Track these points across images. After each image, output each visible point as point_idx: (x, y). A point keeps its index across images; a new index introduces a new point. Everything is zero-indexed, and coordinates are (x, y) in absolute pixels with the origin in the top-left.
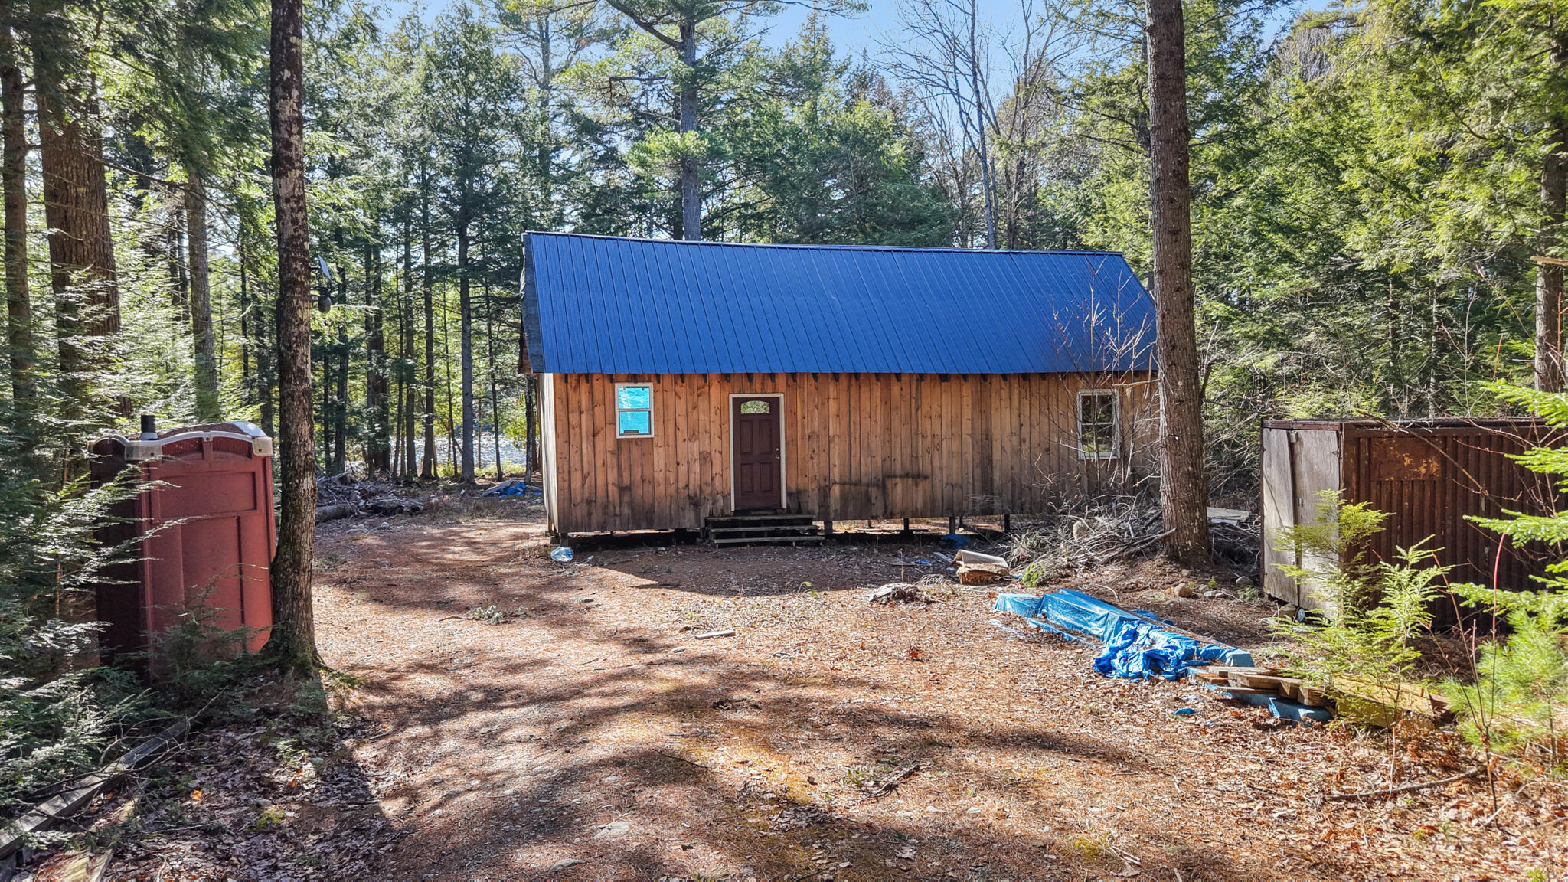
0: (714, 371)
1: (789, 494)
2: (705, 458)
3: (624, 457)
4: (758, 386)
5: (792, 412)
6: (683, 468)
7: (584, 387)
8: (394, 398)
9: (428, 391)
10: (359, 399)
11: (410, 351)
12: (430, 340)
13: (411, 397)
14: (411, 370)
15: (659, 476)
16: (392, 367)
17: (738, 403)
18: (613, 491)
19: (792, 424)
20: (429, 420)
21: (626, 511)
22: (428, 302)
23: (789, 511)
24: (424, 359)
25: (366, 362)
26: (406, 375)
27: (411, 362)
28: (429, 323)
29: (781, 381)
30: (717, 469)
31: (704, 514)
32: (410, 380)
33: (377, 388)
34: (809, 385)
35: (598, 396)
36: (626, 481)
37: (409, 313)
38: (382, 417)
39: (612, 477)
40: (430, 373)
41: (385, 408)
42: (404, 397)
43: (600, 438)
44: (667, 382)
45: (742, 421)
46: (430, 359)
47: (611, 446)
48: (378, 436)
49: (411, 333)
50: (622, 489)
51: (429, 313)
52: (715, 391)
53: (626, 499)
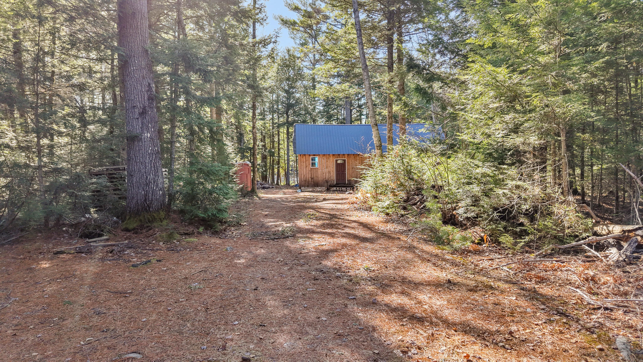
0: (331, 154)
1: (348, 181)
2: (329, 172)
3: (312, 172)
4: (341, 157)
5: (348, 163)
6: (324, 174)
7: (304, 157)
8: (269, 161)
9: (278, 159)
10: (259, 161)
11: (273, 147)
12: (279, 144)
13: (273, 161)
14: (274, 153)
15: (319, 176)
16: (268, 152)
17: (336, 161)
18: (310, 179)
19: (349, 165)
20: (278, 167)
21: (313, 183)
22: (279, 132)
23: (348, 184)
24: (277, 150)
25: (261, 150)
26: (272, 154)
27: (273, 151)
28: (279, 139)
29: (346, 156)
30: (332, 175)
31: (329, 184)
32: (273, 156)
33: (264, 158)
34: (352, 157)
35: (307, 159)
36: (313, 177)
37: (273, 136)
38: (265, 166)
39: (310, 176)
40: (279, 154)
41: (266, 163)
42: (271, 160)
43: (307, 168)
44: (321, 156)
45: (338, 165)
46: (279, 149)
47: (310, 169)
48: (264, 171)
49: (273, 142)
50: (312, 178)
51: (279, 135)
52: (331, 158)
53: (313, 180)
